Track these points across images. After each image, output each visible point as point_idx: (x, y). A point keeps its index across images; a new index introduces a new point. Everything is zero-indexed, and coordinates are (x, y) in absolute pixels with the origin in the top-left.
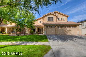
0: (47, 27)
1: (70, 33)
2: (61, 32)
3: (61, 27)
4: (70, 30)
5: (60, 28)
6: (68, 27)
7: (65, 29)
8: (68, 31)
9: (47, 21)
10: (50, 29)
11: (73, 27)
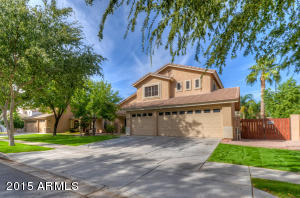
0: (134, 116)
1: (198, 132)
2: (170, 128)
3: (168, 113)
4: (196, 124)
5: (165, 118)
6: (190, 112)
7: (180, 120)
8: (190, 125)
9: (143, 97)
10: (139, 120)
11: (207, 111)
